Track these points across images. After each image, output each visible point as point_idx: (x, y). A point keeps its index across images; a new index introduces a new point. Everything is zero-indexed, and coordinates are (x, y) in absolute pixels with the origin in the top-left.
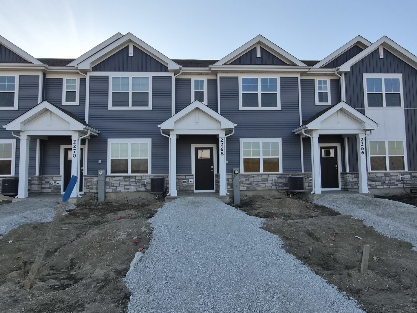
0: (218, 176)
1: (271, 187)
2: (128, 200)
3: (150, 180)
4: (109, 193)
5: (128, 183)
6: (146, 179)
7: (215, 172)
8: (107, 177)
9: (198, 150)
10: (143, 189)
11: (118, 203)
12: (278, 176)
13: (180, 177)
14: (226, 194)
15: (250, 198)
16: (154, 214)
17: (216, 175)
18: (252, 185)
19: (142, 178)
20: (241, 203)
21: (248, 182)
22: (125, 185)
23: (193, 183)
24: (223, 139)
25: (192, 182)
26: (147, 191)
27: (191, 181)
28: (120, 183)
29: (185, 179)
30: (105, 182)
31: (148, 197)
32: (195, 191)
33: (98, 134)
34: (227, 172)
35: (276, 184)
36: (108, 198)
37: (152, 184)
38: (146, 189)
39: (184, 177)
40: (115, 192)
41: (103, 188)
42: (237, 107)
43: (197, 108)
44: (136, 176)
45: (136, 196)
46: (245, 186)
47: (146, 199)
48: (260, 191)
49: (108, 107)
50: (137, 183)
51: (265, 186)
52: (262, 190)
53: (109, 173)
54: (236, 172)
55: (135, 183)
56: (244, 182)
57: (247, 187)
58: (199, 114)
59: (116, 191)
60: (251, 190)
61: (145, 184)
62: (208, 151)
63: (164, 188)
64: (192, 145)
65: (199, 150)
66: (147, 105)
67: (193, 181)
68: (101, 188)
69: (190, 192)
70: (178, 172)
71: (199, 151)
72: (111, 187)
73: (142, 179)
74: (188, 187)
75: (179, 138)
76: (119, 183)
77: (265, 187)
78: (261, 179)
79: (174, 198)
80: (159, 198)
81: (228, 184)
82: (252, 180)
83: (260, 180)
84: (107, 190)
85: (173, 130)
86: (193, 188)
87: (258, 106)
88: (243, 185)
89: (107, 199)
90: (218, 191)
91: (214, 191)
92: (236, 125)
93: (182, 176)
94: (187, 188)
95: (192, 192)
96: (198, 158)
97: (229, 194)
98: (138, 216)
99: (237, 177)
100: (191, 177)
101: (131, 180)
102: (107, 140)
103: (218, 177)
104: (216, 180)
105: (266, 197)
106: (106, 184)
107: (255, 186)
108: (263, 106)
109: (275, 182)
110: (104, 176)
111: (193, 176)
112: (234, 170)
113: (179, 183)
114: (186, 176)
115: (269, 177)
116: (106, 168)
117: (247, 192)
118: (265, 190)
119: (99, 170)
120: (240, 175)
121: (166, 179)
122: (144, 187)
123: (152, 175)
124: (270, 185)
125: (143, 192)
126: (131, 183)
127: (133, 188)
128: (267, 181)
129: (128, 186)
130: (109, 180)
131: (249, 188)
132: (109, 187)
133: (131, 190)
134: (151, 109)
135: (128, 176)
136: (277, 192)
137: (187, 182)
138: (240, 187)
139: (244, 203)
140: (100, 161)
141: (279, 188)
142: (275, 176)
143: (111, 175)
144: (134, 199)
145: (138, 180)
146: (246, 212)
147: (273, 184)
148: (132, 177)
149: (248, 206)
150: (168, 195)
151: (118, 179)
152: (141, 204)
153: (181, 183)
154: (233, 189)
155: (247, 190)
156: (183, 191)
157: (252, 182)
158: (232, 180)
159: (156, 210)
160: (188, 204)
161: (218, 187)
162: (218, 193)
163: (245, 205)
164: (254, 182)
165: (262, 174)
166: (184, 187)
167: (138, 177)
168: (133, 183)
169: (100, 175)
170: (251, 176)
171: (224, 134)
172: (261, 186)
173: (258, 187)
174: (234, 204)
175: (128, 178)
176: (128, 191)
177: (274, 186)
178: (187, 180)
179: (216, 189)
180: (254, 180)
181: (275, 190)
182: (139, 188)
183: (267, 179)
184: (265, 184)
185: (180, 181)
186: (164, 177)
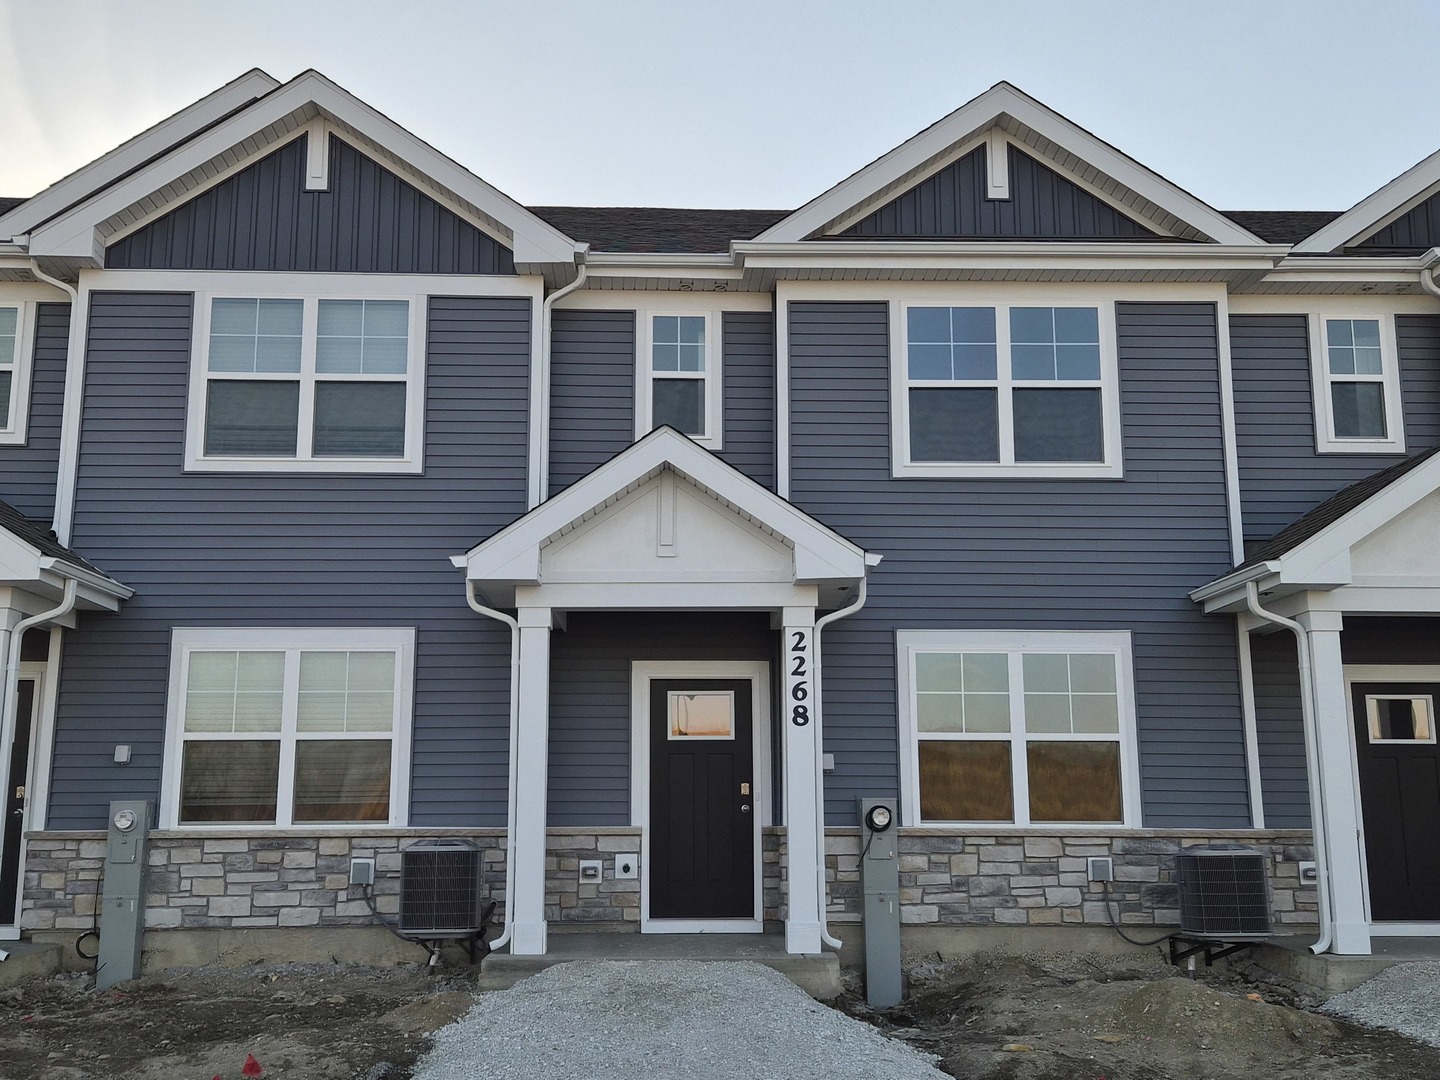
0: (776, 839)
1: (1080, 906)
2: (266, 978)
3: (396, 862)
4: (165, 934)
5: (272, 877)
6: (376, 853)
7: (761, 819)
8: (160, 844)
9: (670, 693)
10: (359, 909)
11: (214, 994)
12: (1118, 845)
13: (564, 844)
14: (825, 948)
15: (961, 970)
16: (412, 1061)
17: (768, 834)
18: (967, 892)
19: (352, 848)
20: (906, 997)
21: (945, 878)
22: (257, 888)
23: (639, 879)
24: (807, 633)
25: (633, 874)
27: (626, 869)
28: (232, 877)
29: (594, 854)
30: (147, 870)
31: (381, 956)
32: (650, 926)
33: (121, 601)
34: (830, 816)
35: (1105, 892)
36: (156, 964)
37: (407, 884)
38: (374, 909)
39: (589, 844)
40: (199, 925)
41: (133, 905)
42: (883, 464)
43: (666, 470)
44: (319, 838)
45: (312, 952)
46: (927, 899)
47: (372, 967)
48: (1016, 930)
49: (181, 455)
50: (321, 879)
51: (1041, 901)
52: (1027, 925)
53: (170, 819)
54: (880, 819)
55: (312, 875)
56: (922, 879)
57: (942, 907)
58: (675, 498)
59: (203, 921)
60: (965, 924)
61: (371, 882)
62: (725, 701)
63: (473, 905)
64: (635, 663)
65: (673, 697)
66: (398, 450)
67: (639, 867)
68: (120, 905)
69: (622, 929)
70: (557, 812)
71: (675, 700)
72: (174, 902)
73: (355, 853)
74: (607, 902)
75: (565, 631)
76: (224, 877)
77: (1046, 907)
78: (1020, 858)
79: (532, 966)
80: (446, 965)
81: (835, 888)
82: (966, 865)
83: (1014, 869)
84: (153, 918)
85: (531, 585)
86: (639, 907)
87: (997, 459)
88: (916, 893)
89: (149, 969)
90: (776, 927)
91: (754, 926)
92: (874, 559)
93: (580, 836)
94: (601, 905)
95: (631, 928)
96: (670, 737)
97: (837, 944)
99: (883, 845)
100: (625, 844)
101: (296, 858)
102: (169, 634)
103: (779, 845)
104: (764, 864)
105: (1048, 967)
106: (151, 882)
107: (986, 901)
108: (1022, 455)
109: (1102, 881)
110: (138, 836)
111: (638, 838)
112: (866, 809)
113: (560, 875)
114: (600, 838)
115: (1064, 850)
116: (157, 793)
117: (941, 934)
118: (1044, 925)
119: (114, 805)
120: (899, 836)
121: (488, 852)
122: (364, 902)
123: (410, 830)
124: (1075, 896)
125: (358, 926)
126: (291, 876)
127: (300, 905)
128: (1057, 873)
129: (271, 894)
130: (169, 857)
131: (954, 913)
132: (168, 898)
133: (289, 917)
134: (417, 468)
135: (274, 838)
136: (1111, 939)
137: (604, 869)
138: (901, 905)
139: (927, 998)
140: (122, 754)
141: (1122, 915)
142: (1097, 848)
143: (182, 832)
144: (302, 968)
145: (333, 859)
146: (940, 1058)
147: (1089, 892)
148: (297, 840)
149: (947, 1021)
150: (494, 944)
151: (216, 855)
152: (343, 1000)
153: (571, 875)
154: (860, 916)
155: (943, 926)
156: (584, 921)
157: (971, 879)
158: (858, 866)
159: (426, 1034)
160: (611, 1003)
161: (778, 901)
162: (775, 940)
163: (932, 1013)
164: (978, 875)
165: (1026, 831)
166: (586, 903)
167: (333, 843)
168: (303, 877)
169: (117, 828)
170: (964, 844)
171: (814, 609)
172: (1018, 899)
173: (1004, 905)
174: (866, 1004)
175: (278, 849)
176: (272, 921)
177: (1095, 903)
178: (607, 863)
179: (765, 913)
180: (978, 865)
181: (1105, 930)
182: (335, 906)
183: (1052, 860)
184: (1044, 891)
185: (559, 863)
186: (480, 843)
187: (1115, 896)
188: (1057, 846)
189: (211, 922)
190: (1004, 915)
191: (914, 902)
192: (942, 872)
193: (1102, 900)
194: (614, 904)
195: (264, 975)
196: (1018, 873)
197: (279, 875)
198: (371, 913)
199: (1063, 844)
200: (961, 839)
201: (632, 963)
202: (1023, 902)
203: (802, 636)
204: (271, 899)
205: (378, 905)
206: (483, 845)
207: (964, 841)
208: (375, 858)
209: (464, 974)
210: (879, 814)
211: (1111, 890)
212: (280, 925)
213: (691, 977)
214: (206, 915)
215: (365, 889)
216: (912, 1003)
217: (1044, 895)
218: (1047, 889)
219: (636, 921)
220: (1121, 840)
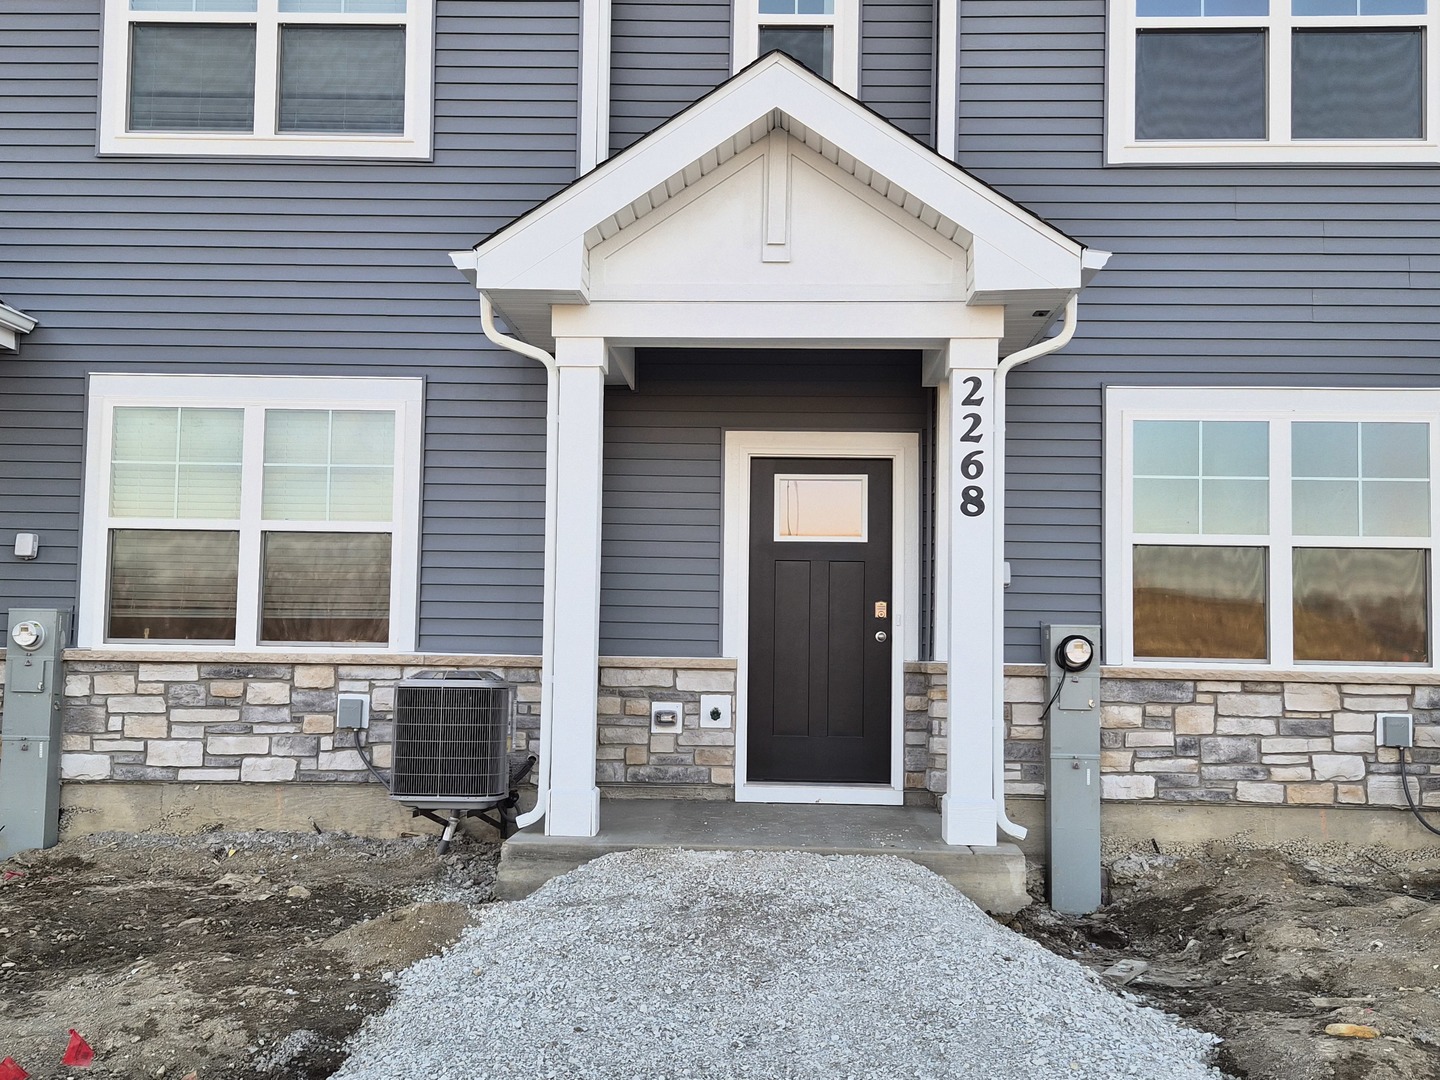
0: (925, 679)
1: (1363, 782)
2: (221, 851)
3: (386, 699)
4: (91, 788)
5: (232, 715)
6: (372, 687)
7: (904, 650)
8: (79, 667)
9: (777, 477)
10: (349, 761)
11: (143, 874)
12: (1422, 697)
13: (631, 679)
14: (1003, 838)
15: (1187, 867)
16: (354, 1027)
17: (911, 673)
18: (1198, 757)
19: (338, 678)
20: (1107, 900)
21: (1166, 738)
22: (211, 730)
23: (733, 729)
24: (986, 378)
25: (724, 722)
26: (369, 779)
27: (715, 715)
28: (177, 715)
29: (671, 694)
30: (62, 706)
31: (380, 824)
32: (749, 793)
33: (20, 335)
34: (1011, 650)
35: (1401, 761)
36: (78, 828)
37: (402, 732)
38: (369, 763)
39: (665, 679)
40: (133, 777)
41: (42, 750)
42: (1092, 144)
43: (778, 128)
44: (294, 665)
45: (290, 816)
46: (1140, 766)
47: (367, 840)
48: (1268, 813)
49: (94, 130)
50: (297, 720)
51: (1306, 773)
52: (1285, 805)
53: (92, 635)
54: (1077, 653)
55: (285, 713)
56: (1133, 738)
57: (1161, 778)
58: (790, 167)
59: (139, 771)
60: (1191, 803)
61: (366, 725)
62: (857, 487)
63: (495, 763)
64: (730, 435)
65: (781, 481)
66: (395, 124)
67: (733, 713)
68: (25, 749)
69: (709, 795)
70: (610, 640)
71: (784, 485)
72: (100, 746)
73: (343, 686)
74: (688, 759)
75: (632, 387)
76: (167, 713)
77: (1313, 781)
78: (1278, 712)
79: (577, 855)
80: (467, 840)
81: (1013, 749)
82: (1197, 720)
83: (1269, 727)
84: (72, 766)
85: (574, 301)
86: (732, 767)
87: (1262, 134)
88: (1124, 758)
89: (69, 834)
90: (926, 801)
91: (891, 795)
92: (1098, 259)
93: (648, 670)
94: (680, 763)
95: (722, 795)
96: (777, 538)
97: (1020, 832)
98: (203, 1051)
99: (1078, 692)
100: (714, 681)
101: (263, 691)
102: (84, 381)
103: (928, 687)
104: (907, 713)
105: (1313, 864)
106: (66, 718)
107: (1225, 771)
108: (1302, 128)
109: (1398, 747)
110: (48, 656)
111: (732, 674)
112: (1055, 639)
113: (625, 721)
114: (679, 672)
115: (1342, 702)
116: (74, 598)
117: (1157, 815)
118: (1307, 806)
119: (13, 613)
120: (1101, 679)
121: (521, 689)
122: (355, 752)
123: (416, 657)
124: (1355, 767)
125: (349, 784)
126: (256, 715)
127: (269, 754)
128: (1330, 733)
129: (230, 739)
130: (92, 685)
131: (1178, 786)
132: (92, 740)
133: (255, 770)
134: (423, 152)
135: (232, 664)
136: (1404, 828)
137: (685, 715)
138: (1102, 773)
139: (1141, 905)
140: (25, 544)
141: (1424, 795)
142: (1392, 700)
143: (108, 652)
144: (271, 839)
145: (313, 693)
146: (1218, 1040)
147: (1377, 761)
148: (263, 667)
149: (1182, 946)
150: (523, 821)
151: (156, 685)
152: (305, 894)
153: (641, 721)
154: (1043, 787)
155: (1162, 804)
156: (656, 784)
157: (1204, 740)
158: (1041, 719)
159: (388, 975)
160: (682, 930)
161: (926, 761)
162: (923, 818)
163: (1152, 930)
164: (1214, 734)
165: (1287, 675)
166: (660, 760)
167: (313, 671)
168: (272, 716)
169: (20, 646)
170: (1196, 691)
171: (997, 342)
172: (1272, 769)
173: (1251, 777)
174: (1050, 908)
175: (239, 678)
176: (232, 775)
177: (1385, 777)
178: (690, 707)
179: (907, 780)
180: (1215, 721)
181: (1395, 814)
182: (317, 756)
183: (1324, 716)
184: (1311, 759)
185: (624, 706)
186: (513, 676)
187: (1414, 768)
188: (1332, 697)
189: (151, 774)
190: (1249, 791)
191: (1120, 769)
192: (1162, 730)
193: (1396, 773)
194: (698, 761)
195: (218, 847)
196: (1274, 732)
197: (241, 713)
198: (365, 767)
199: (1340, 693)
200: (1191, 684)
201: (721, 855)
202: (1279, 774)
203: (977, 383)
204: (230, 745)
205: (375, 756)
206: (517, 679)
207: (1195, 687)
208: (370, 692)
209: (490, 854)
210: (1076, 647)
211: (1409, 760)
212: (243, 780)
213: (807, 884)
214: (143, 764)
215: (357, 734)
216: (1115, 910)
217: (1310, 764)
218: (1314, 757)
219: (728, 786)
220: (1427, 690)
